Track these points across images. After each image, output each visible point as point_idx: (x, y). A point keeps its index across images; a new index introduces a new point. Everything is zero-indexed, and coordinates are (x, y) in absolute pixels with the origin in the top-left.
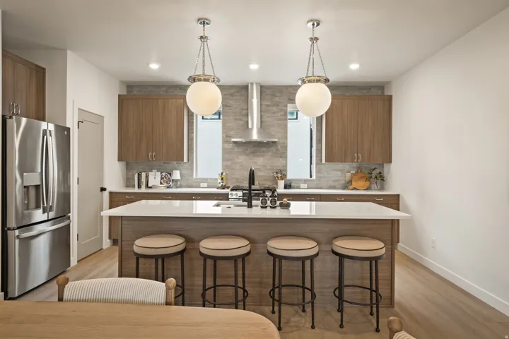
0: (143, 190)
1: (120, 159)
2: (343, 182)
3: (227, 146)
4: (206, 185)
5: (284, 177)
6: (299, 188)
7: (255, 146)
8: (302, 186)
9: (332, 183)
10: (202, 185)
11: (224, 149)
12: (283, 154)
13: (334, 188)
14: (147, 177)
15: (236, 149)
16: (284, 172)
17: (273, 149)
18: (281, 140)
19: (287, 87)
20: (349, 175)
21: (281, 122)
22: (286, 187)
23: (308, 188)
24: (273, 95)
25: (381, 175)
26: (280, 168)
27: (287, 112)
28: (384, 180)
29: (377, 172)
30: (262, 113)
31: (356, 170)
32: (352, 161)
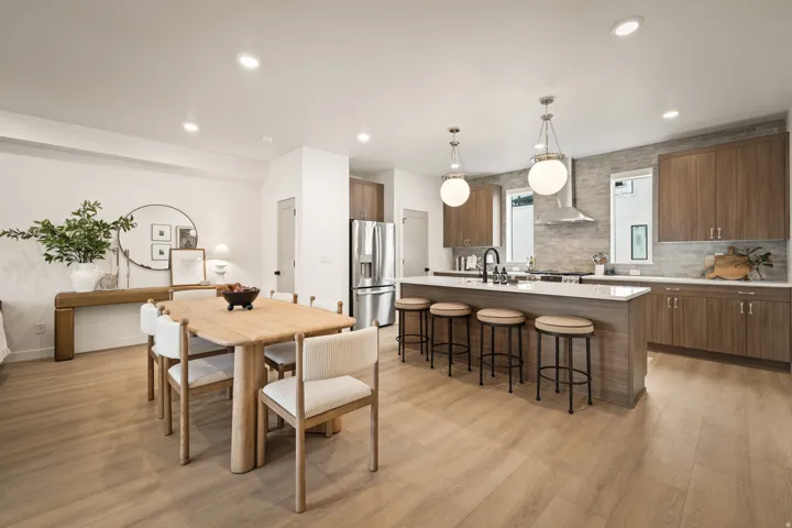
0: (463, 272)
1: (446, 245)
2: (700, 269)
3: (538, 229)
4: (518, 269)
5: (604, 261)
6: (628, 274)
7: (570, 227)
8: (632, 272)
9: (682, 271)
10: (514, 269)
11: (535, 233)
12: (606, 234)
13: (686, 276)
14: (465, 260)
15: (549, 232)
16: (605, 255)
17: (592, 229)
18: (602, 219)
19: (609, 154)
20: (712, 258)
21: (601, 197)
22: (606, 273)
23: (641, 275)
24: (591, 167)
25: (770, 257)
26: (601, 251)
27: (609, 184)
28: (771, 266)
29: (762, 252)
30: (578, 190)
31: (726, 251)
32: (707, 238)
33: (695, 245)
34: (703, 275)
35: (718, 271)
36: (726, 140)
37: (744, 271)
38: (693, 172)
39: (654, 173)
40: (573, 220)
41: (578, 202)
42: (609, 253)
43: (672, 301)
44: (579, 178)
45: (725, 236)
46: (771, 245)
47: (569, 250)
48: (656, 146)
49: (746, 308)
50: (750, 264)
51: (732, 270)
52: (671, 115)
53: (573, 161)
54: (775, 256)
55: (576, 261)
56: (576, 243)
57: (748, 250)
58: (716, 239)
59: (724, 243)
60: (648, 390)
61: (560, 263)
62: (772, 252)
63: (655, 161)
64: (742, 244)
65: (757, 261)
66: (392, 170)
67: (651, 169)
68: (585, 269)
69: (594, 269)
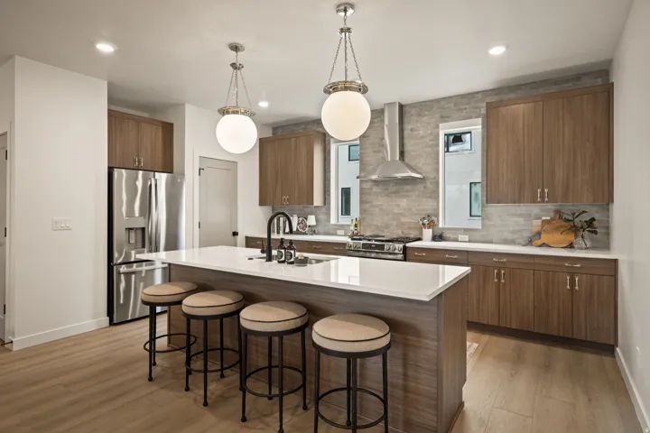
0: (281, 236)
2: (527, 234)
3: (365, 186)
4: (342, 232)
5: (432, 224)
6: (456, 240)
7: (396, 184)
8: (461, 237)
9: (510, 236)
10: (339, 232)
12: (434, 194)
13: (512, 242)
15: (375, 189)
16: (433, 218)
17: (420, 187)
18: (432, 175)
19: (438, 101)
20: (538, 222)
21: (429, 149)
22: (435, 238)
23: (469, 241)
24: (419, 115)
25: (594, 223)
26: (429, 212)
27: (438, 135)
28: (596, 233)
29: (586, 217)
30: (406, 141)
31: (552, 214)
32: (534, 201)
33: (523, 208)
34: (530, 242)
35: (545, 238)
36: (554, 89)
37: (571, 237)
38: (521, 126)
39: (483, 124)
40: (399, 175)
41: (406, 155)
42: (437, 216)
43: (499, 274)
44: (407, 127)
45: (552, 199)
46: (595, 209)
47: (396, 210)
48: (484, 92)
49: (572, 282)
50: (575, 230)
51: (558, 237)
52: (497, 51)
53: (401, 107)
54: (599, 221)
55: (403, 224)
56: (404, 203)
57: (574, 214)
58: (543, 201)
59: (551, 206)
60: (467, 405)
61: (387, 226)
62: (597, 216)
63: (483, 111)
64: (568, 209)
65: (582, 227)
66: (184, 105)
67: (480, 120)
68: (413, 234)
69: (421, 234)
